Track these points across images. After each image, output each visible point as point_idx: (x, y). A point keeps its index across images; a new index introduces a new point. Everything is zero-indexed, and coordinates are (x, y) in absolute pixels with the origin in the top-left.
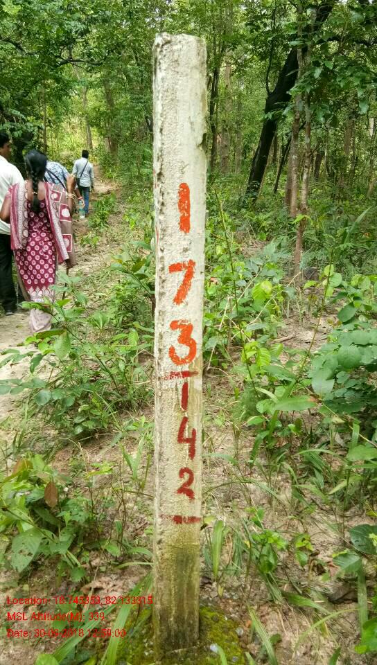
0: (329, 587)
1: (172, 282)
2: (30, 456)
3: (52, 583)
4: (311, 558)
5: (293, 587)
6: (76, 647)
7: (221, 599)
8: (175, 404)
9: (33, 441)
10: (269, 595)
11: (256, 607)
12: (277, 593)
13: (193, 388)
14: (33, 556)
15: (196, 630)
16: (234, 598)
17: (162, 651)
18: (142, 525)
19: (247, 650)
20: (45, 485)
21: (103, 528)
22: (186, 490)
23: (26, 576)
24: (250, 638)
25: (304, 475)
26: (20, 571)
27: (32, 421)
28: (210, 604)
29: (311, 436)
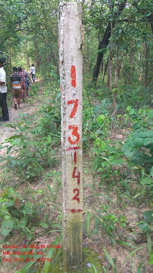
0: (135, 237)
1: (69, 108)
2: (8, 188)
3: (19, 241)
4: (127, 225)
5: (120, 238)
6: (30, 267)
7: (90, 244)
8: (71, 161)
9: (9, 182)
10: (110, 241)
11: (105, 247)
12: (114, 241)
13: (78, 154)
14: (11, 229)
15: (82, 258)
16: (96, 243)
17: (67, 268)
18: (56, 215)
19: (103, 265)
20: (15, 200)
21: (40, 217)
22: (76, 198)
23: (8, 238)
24: (104, 260)
25: (121, 192)
26: (5, 236)
27: (8, 174)
28: (86, 247)
29: (123, 176)
